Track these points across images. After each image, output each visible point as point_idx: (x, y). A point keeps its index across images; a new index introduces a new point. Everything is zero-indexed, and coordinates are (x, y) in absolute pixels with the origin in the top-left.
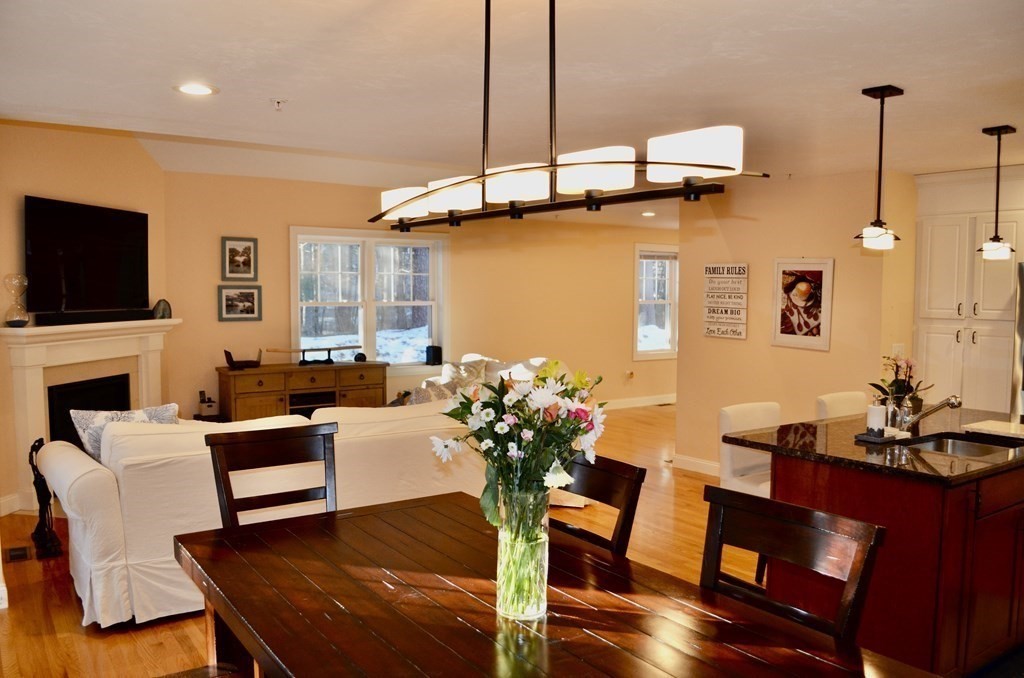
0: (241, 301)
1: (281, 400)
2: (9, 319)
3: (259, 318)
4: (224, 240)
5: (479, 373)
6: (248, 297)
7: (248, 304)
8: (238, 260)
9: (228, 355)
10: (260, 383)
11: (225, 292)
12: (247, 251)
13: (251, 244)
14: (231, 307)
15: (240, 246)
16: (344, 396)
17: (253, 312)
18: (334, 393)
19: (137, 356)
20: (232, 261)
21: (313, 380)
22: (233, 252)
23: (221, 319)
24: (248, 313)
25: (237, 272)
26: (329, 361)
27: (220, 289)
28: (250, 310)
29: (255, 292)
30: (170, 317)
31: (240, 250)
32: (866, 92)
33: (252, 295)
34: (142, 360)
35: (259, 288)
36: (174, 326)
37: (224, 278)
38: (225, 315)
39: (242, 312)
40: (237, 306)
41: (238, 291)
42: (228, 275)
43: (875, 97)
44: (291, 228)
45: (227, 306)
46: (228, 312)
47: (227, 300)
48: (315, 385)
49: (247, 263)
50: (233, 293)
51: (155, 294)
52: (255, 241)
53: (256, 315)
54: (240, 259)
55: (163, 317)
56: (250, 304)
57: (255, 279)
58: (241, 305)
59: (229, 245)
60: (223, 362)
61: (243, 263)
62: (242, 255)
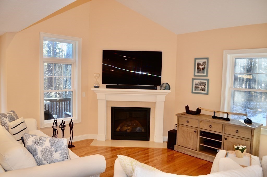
0: (200, 85)
1: (195, 132)
3: (207, 94)
4: (196, 59)
6: (203, 84)
7: (203, 87)
10: (188, 122)
11: (195, 81)
12: (204, 63)
13: (206, 60)
15: (201, 62)
16: (226, 139)
18: (221, 136)
19: (155, 102)
20: (198, 68)
21: (210, 126)
22: (199, 64)
23: (193, 92)
24: (203, 91)
25: (200, 73)
26: (227, 119)
27: (193, 79)
28: (204, 90)
29: (206, 81)
30: (169, 90)
31: (201, 63)
33: (205, 83)
34: (156, 104)
35: (208, 80)
37: (195, 75)
38: (194, 91)
39: (200, 90)
40: (199, 87)
41: (199, 81)
42: (196, 74)
44: (224, 51)
45: (195, 87)
46: (195, 90)
47: (195, 84)
49: (204, 69)
50: (197, 82)
52: (207, 59)
53: (206, 92)
54: (201, 67)
55: (166, 89)
56: (204, 87)
57: (207, 76)
58: (200, 87)
59: (197, 61)
61: (202, 69)
62: (203, 66)
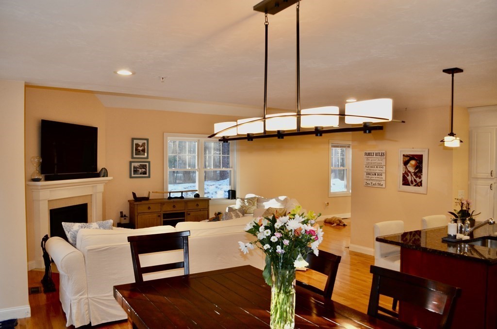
0: (141, 169)
1: (159, 216)
2: (33, 178)
3: (149, 177)
4: (133, 139)
5: (254, 203)
6: (144, 167)
7: (144, 170)
8: (139, 149)
9: (134, 194)
10: (149, 208)
11: (133, 164)
12: (144, 145)
13: (146, 141)
14: (136, 171)
15: (140, 142)
16: (189, 214)
17: (146, 174)
18: (184, 213)
19: (91, 195)
20: (136, 150)
21: (174, 206)
22: (137, 145)
23: (131, 177)
24: (144, 174)
25: (139, 155)
26: (182, 197)
27: (131, 162)
28: (145, 173)
29: (147, 164)
30: (107, 176)
31: (141, 144)
32: (445, 71)
33: (146, 165)
34: (94, 197)
35: (149, 162)
36: (109, 180)
37: (133, 157)
38: (133, 175)
39: (141, 174)
40: (138, 171)
41: (139, 164)
42: (135, 156)
43: (449, 73)
44: (165, 133)
45: (134, 171)
46: (134, 174)
47: (134, 168)
48: (175, 209)
49: (143, 151)
50: (137, 165)
51: (100, 165)
52: (147, 140)
53: (147, 175)
54: (141, 148)
55: (104, 176)
57: (147, 158)
58: (140, 170)
59: (135, 142)
60: (132, 198)
61: (142, 150)
62: (141, 147)
